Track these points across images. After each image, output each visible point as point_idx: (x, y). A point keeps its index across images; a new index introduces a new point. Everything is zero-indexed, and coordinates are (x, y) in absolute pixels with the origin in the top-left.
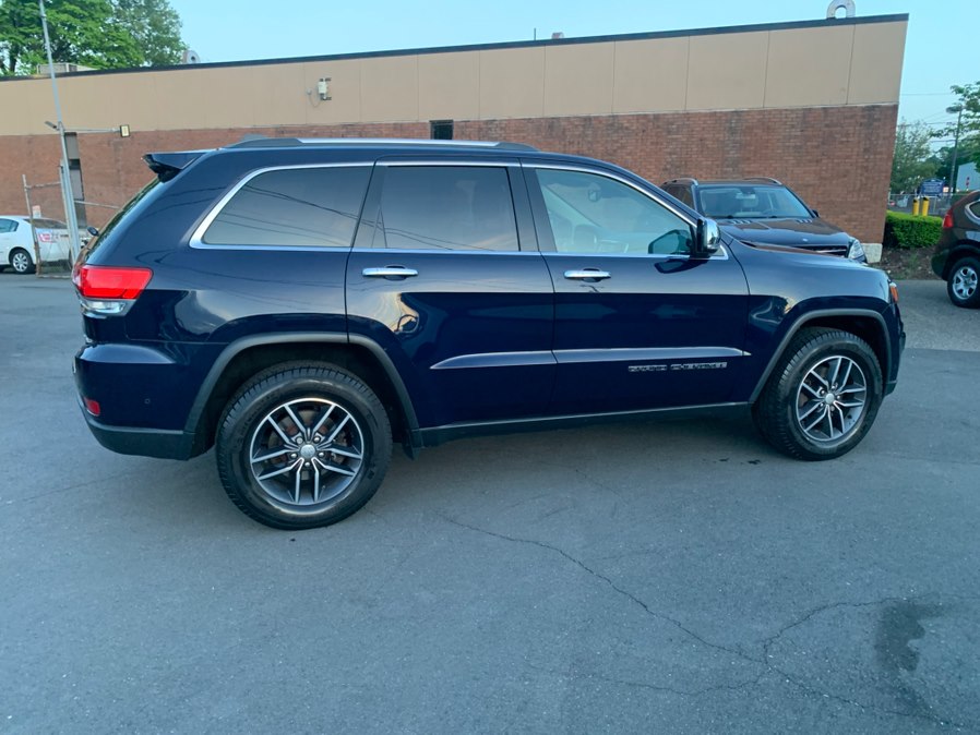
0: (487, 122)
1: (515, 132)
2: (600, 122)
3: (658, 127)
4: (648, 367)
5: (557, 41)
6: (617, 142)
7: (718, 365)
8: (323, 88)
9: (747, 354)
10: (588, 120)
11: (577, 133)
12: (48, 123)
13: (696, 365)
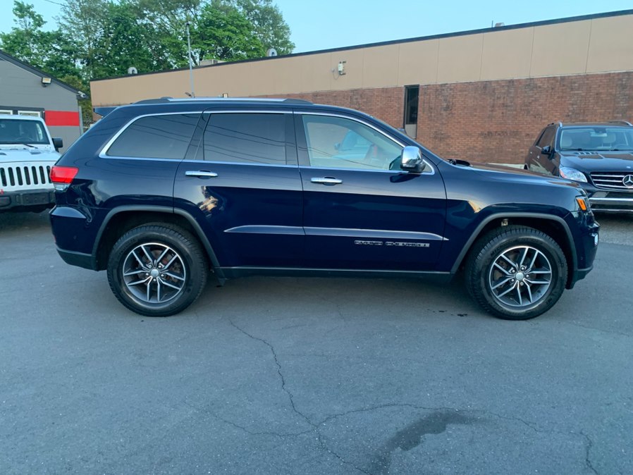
0: (441, 85)
1: (460, 91)
2: (520, 83)
3: (564, 86)
4: (369, 242)
5: (498, 28)
6: (532, 97)
7: (422, 245)
8: (341, 68)
9: (445, 239)
10: (511, 82)
11: (503, 91)
12: (186, 93)
13: (405, 243)
